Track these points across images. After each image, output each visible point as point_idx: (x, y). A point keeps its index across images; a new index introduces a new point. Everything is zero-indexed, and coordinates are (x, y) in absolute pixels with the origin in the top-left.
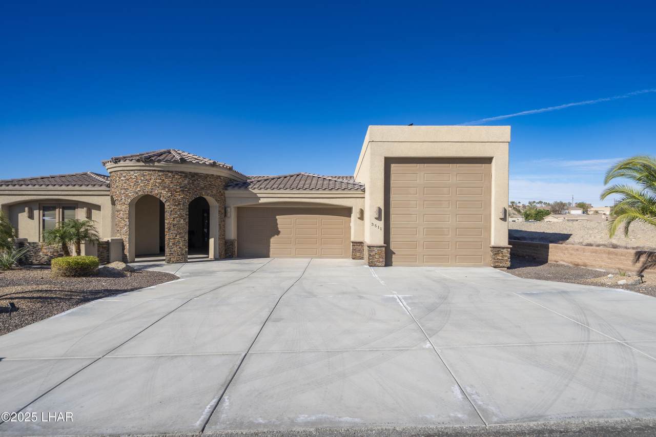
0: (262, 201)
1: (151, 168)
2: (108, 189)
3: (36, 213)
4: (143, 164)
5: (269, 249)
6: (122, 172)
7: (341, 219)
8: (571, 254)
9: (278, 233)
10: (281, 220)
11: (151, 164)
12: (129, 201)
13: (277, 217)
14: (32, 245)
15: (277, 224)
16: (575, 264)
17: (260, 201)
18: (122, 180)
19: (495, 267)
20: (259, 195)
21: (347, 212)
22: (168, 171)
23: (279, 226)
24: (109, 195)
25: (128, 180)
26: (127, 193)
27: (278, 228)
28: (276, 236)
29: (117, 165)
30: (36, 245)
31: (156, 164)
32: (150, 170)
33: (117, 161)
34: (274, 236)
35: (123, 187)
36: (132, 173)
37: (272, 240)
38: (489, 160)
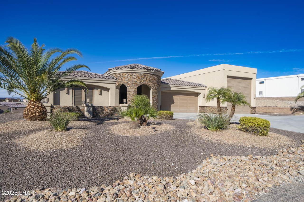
0: (172, 89)
1: (148, 73)
2: (116, 81)
3: (71, 91)
4: (146, 71)
5: (170, 109)
6: (132, 73)
7: (194, 98)
8: (263, 109)
9: (174, 103)
10: (175, 97)
11: (149, 71)
12: (137, 87)
13: (174, 96)
14: (100, 107)
15: (173, 99)
16: (265, 113)
17: (171, 90)
18: (133, 77)
19: (253, 114)
20: (171, 87)
21: (197, 94)
22: (154, 75)
23: (174, 100)
24: (115, 84)
25: (136, 77)
26: (136, 83)
27: (173, 101)
28: (173, 104)
29: (132, 70)
30: (102, 107)
31: (151, 71)
32: (147, 74)
33: (132, 68)
34: (172, 104)
35: (133, 80)
36: (139, 74)
37: (172, 106)
38: (251, 79)
